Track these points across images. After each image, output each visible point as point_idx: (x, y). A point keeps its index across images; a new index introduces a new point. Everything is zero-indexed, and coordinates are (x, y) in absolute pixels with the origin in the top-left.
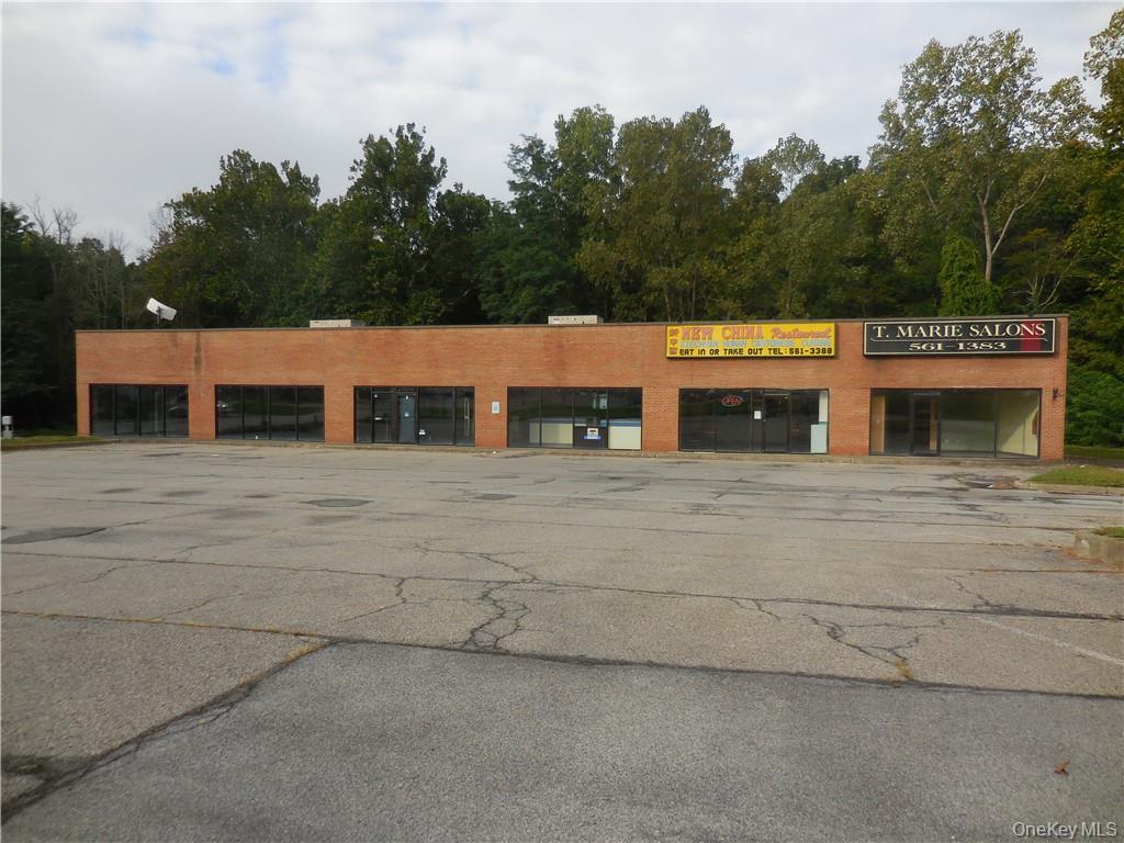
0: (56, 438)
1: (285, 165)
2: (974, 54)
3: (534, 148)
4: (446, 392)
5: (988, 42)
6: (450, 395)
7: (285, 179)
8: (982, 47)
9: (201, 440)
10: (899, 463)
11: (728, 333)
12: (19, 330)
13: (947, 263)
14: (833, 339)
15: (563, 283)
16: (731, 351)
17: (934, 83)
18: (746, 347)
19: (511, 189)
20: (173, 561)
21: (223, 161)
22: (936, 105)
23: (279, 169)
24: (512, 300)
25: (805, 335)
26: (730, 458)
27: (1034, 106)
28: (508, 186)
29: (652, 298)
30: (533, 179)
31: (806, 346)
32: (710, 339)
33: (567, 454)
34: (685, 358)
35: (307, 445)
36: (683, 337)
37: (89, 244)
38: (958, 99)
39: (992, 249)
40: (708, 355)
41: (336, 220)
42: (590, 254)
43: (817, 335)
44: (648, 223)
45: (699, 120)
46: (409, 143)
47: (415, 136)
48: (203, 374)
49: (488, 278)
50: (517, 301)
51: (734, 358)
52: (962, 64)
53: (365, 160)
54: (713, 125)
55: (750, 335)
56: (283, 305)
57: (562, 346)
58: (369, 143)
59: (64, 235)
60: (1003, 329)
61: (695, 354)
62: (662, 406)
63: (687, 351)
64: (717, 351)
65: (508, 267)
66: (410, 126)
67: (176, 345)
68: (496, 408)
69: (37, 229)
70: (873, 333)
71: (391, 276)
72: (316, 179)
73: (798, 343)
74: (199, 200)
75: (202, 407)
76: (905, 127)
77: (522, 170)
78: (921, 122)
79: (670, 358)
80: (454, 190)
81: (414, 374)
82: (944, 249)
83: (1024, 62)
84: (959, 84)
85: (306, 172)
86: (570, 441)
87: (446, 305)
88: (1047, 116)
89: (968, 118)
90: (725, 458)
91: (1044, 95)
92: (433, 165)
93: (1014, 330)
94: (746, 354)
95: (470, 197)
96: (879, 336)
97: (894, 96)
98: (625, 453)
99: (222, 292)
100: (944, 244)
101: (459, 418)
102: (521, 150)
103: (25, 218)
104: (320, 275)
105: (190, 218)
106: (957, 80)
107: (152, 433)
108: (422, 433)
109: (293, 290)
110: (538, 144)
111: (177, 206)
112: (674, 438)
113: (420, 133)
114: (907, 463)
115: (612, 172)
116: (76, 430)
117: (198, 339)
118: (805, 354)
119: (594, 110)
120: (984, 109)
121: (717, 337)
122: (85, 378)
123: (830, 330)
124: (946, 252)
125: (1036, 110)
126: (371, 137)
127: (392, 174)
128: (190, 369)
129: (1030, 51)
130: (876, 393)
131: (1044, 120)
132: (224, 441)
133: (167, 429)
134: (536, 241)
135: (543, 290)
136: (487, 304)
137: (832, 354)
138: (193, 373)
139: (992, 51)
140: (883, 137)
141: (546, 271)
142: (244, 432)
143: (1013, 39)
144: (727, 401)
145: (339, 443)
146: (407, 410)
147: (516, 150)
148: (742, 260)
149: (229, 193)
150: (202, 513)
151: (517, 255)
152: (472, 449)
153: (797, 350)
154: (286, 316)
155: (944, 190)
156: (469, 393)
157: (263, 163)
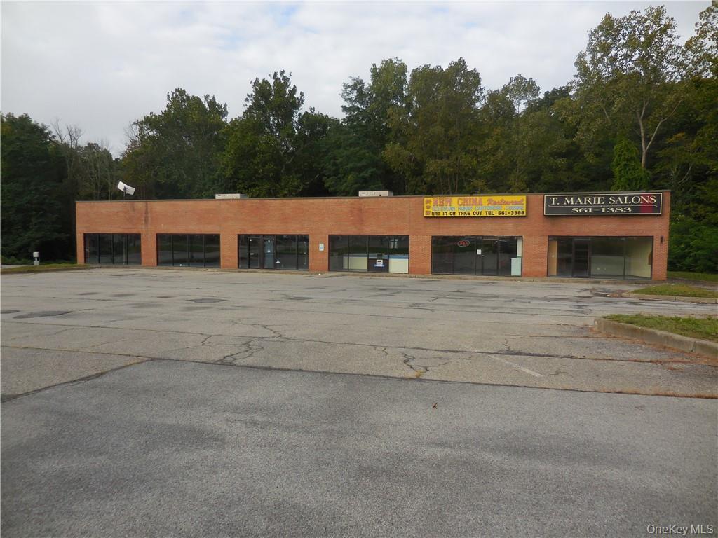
0: (63, 265)
1: (206, 97)
2: (634, 22)
3: (358, 85)
4: (292, 238)
5: (643, 14)
6: (294, 240)
7: (207, 106)
8: (640, 17)
9: (149, 266)
10: (563, 282)
11: (461, 202)
12: (47, 201)
13: (617, 157)
14: (525, 205)
15: (374, 169)
16: (462, 213)
17: (609, 41)
18: (472, 210)
19: (343, 111)
20: (98, 327)
21: (168, 95)
22: (610, 55)
23: (203, 99)
24: (343, 181)
25: (507, 203)
26: (461, 278)
27: (675, 54)
28: (341, 108)
29: (429, 179)
30: (357, 104)
31: (508, 210)
32: (450, 205)
33: (363, 276)
34: (435, 218)
35: (210, 269)
36: (434, 205)
37: (91, 146)
38: (624, 50)
39: (646, 147)
40: (449, 215)
41: (237, 131)
42: (392, 151)
43: (516, 203)
44: (428, 132)
45: (459, 66)
46: (282, 83)
47: (285, 78)
48: (149, 226)
49: (329, 167)
50: (346, 182)
51: (465, 218)
52: (626, 29)
53: (254, 94)
54: (469, 69)
55: (474, 203)
56: (204, 185)
57: (361, 210)
58: (256, 83)
59: (74, 143)
60: (629, 199)
61: (441, 215)
62: (421, 247)
63: (436, 213)
64: (454, 213)
65: (341, 160)
66: (282, 72)
67: (134, 210)
68: (322, 247)
69: (57, 139)
70: (549, 201)
71: (270, 166)
72: (225, 106)
73: (503, 208)
74: (154, 120)
75: (149, 247)
76: (591, 69)
77: (350, 99)
78: (600, 66)
79: (425, 217)
80: (309, 112)
81: (273, 227)
82: (615, 147)
83: (668, 26)
84: (624, 42)
85: (219, 101)
86: (366, 267)
87: (304, 184)
88: (683, 61)
89: (630, 63)
90: (457, 278)
91: (680, 47)
92: (296, 96)
93: (636, 200)
94: (472, 215)
95: (319, 116)
96: (553, 203)
97: (584, 49)
98: (398, 275)
99: (168, 177)
100: (615, 144)
101: (300, 253)
102: (349, 87)
103: (50, 133)
104: (227, 166)
105: (149, 131)
106: (624, 39)
107: (120, 263)
108: (278, 262)
109: (210, 174)
110: (361, 83)
111: (140, 124)
112: (429, 266)
113: (288, 76)
114: (568, 282)
115: (407, 100)
116: (76, 261)
117: (147, 206)
118: (508, 215)
119: (394, 61)
120: (642, 58)
121: (455, 204)
122: (81, 229)
123: (523, 200)
124: (616, 149)
125: (675, 57)
126: (257, 80)
127: (270, 102)
128: (142, 224)
129: (672, 19)
130: (552, 238)
131: (681, 64)
132: (161, 267)
133: (129, 260)
134: (358, 143)
135: (361, 175)
136: (328, 183)
137: (525, 215)
138: (143, 227)
139: (646, 20)
140: (576, 76)
141: (364, 162)
142: (174, 262)
143: (660, 12)
144: (460, 244)
145: (229, 268)
146: (269, 249)
147: (346, 87)
148: (487, 154)
149: (172, 115)
150: (127, 305)
151: (346, 153)
152: (308, 272)
153: (503, 213)
154: (206, 191)
155: (614, 110)
156: (305, 238)
157: (193, 96)
